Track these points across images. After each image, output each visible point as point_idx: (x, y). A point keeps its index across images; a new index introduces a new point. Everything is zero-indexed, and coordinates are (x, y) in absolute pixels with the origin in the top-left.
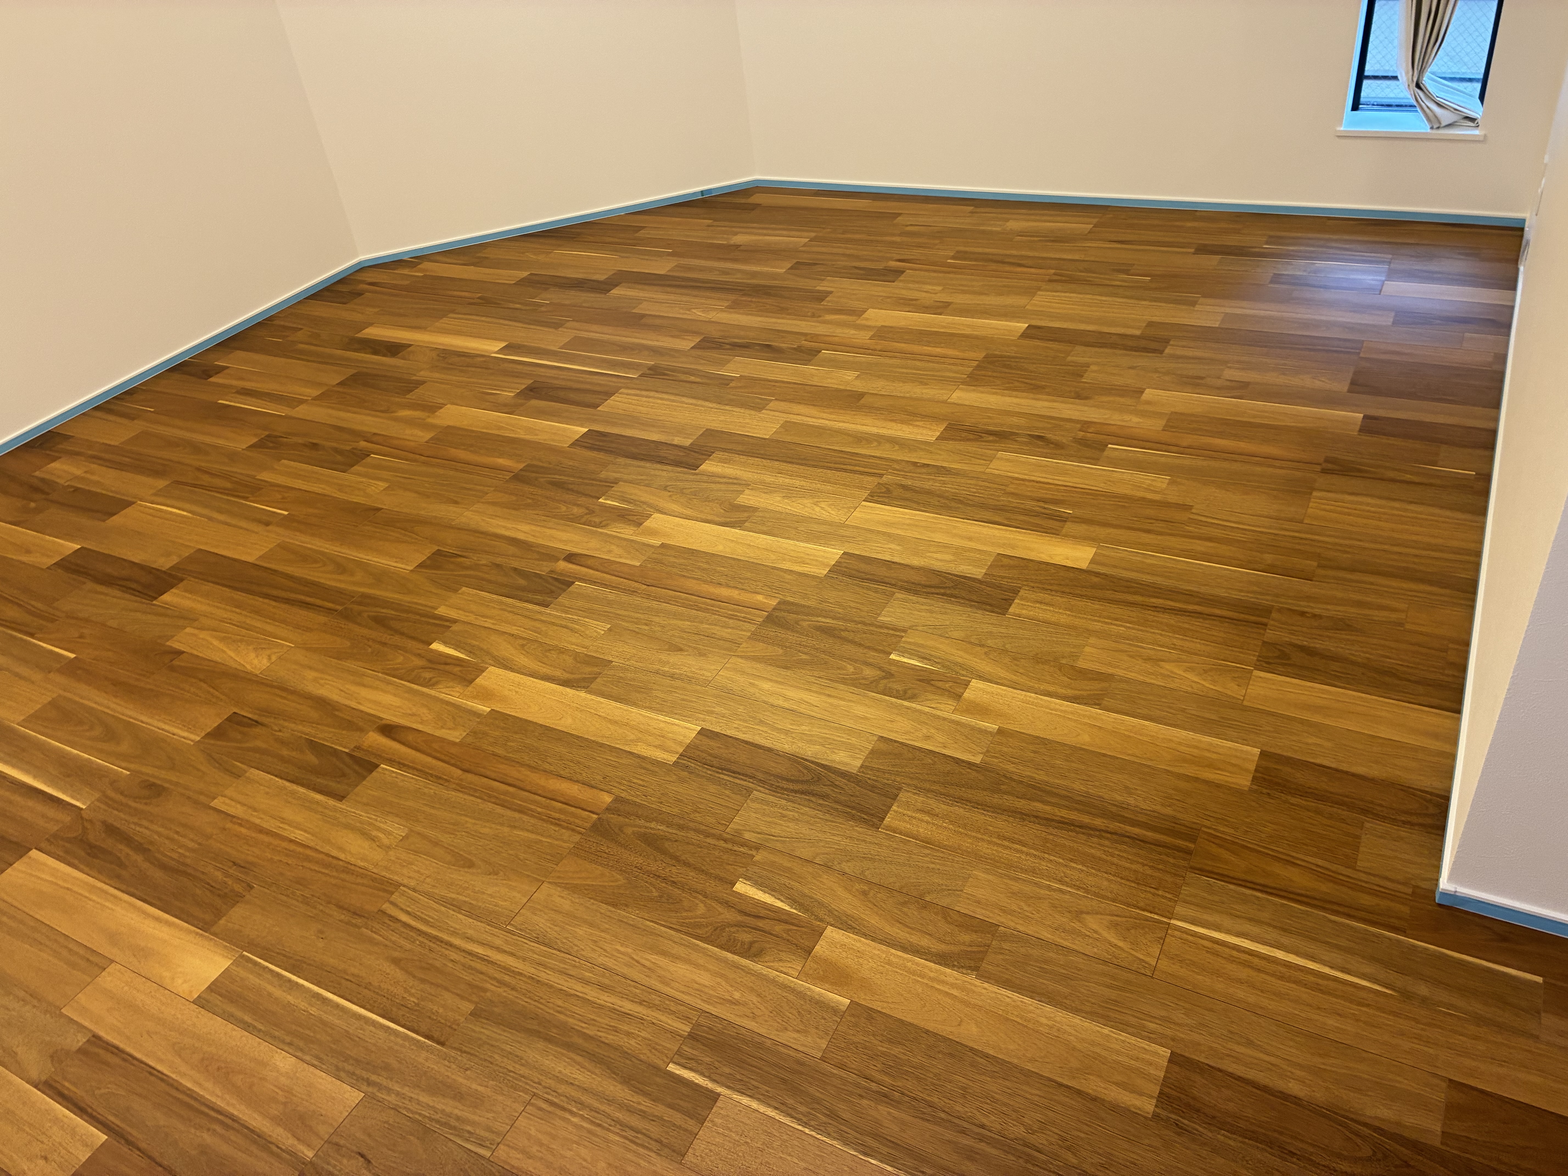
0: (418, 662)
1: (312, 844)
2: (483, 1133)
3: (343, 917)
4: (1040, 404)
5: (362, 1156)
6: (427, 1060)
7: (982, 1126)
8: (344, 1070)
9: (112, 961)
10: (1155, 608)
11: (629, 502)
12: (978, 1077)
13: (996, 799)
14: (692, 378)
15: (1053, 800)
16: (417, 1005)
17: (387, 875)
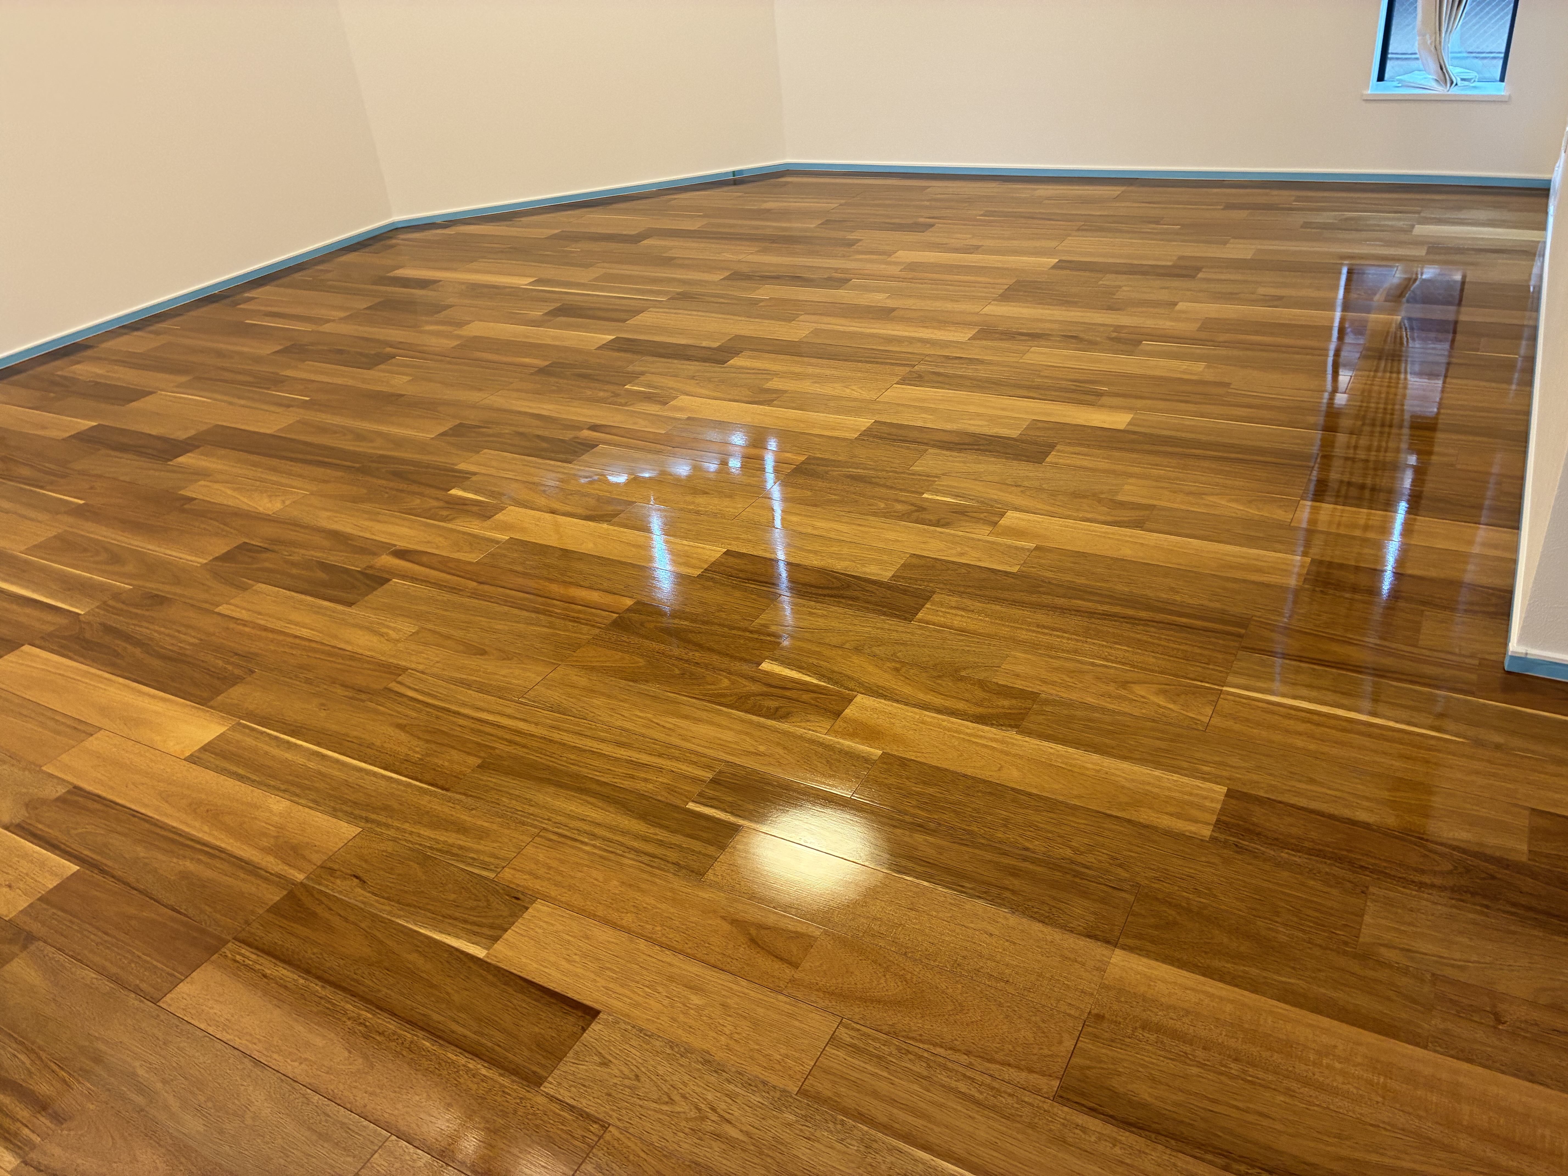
0: (435, 503)
1: (318, 639)
2: (487, 859)
3: (347, 693)
4: (1072, 314)
5: (357, 877)
6: (430, 802)
7: (1026, 849)
8: (342, 811)
9: (101, 729)
10: (1197, 457)
11: (656, 388)
12: (1021, 811)
13: (1034, 598)
14: (722, 300)
15: (1095, 598)
16: (422, 760)
17: (395, 662)
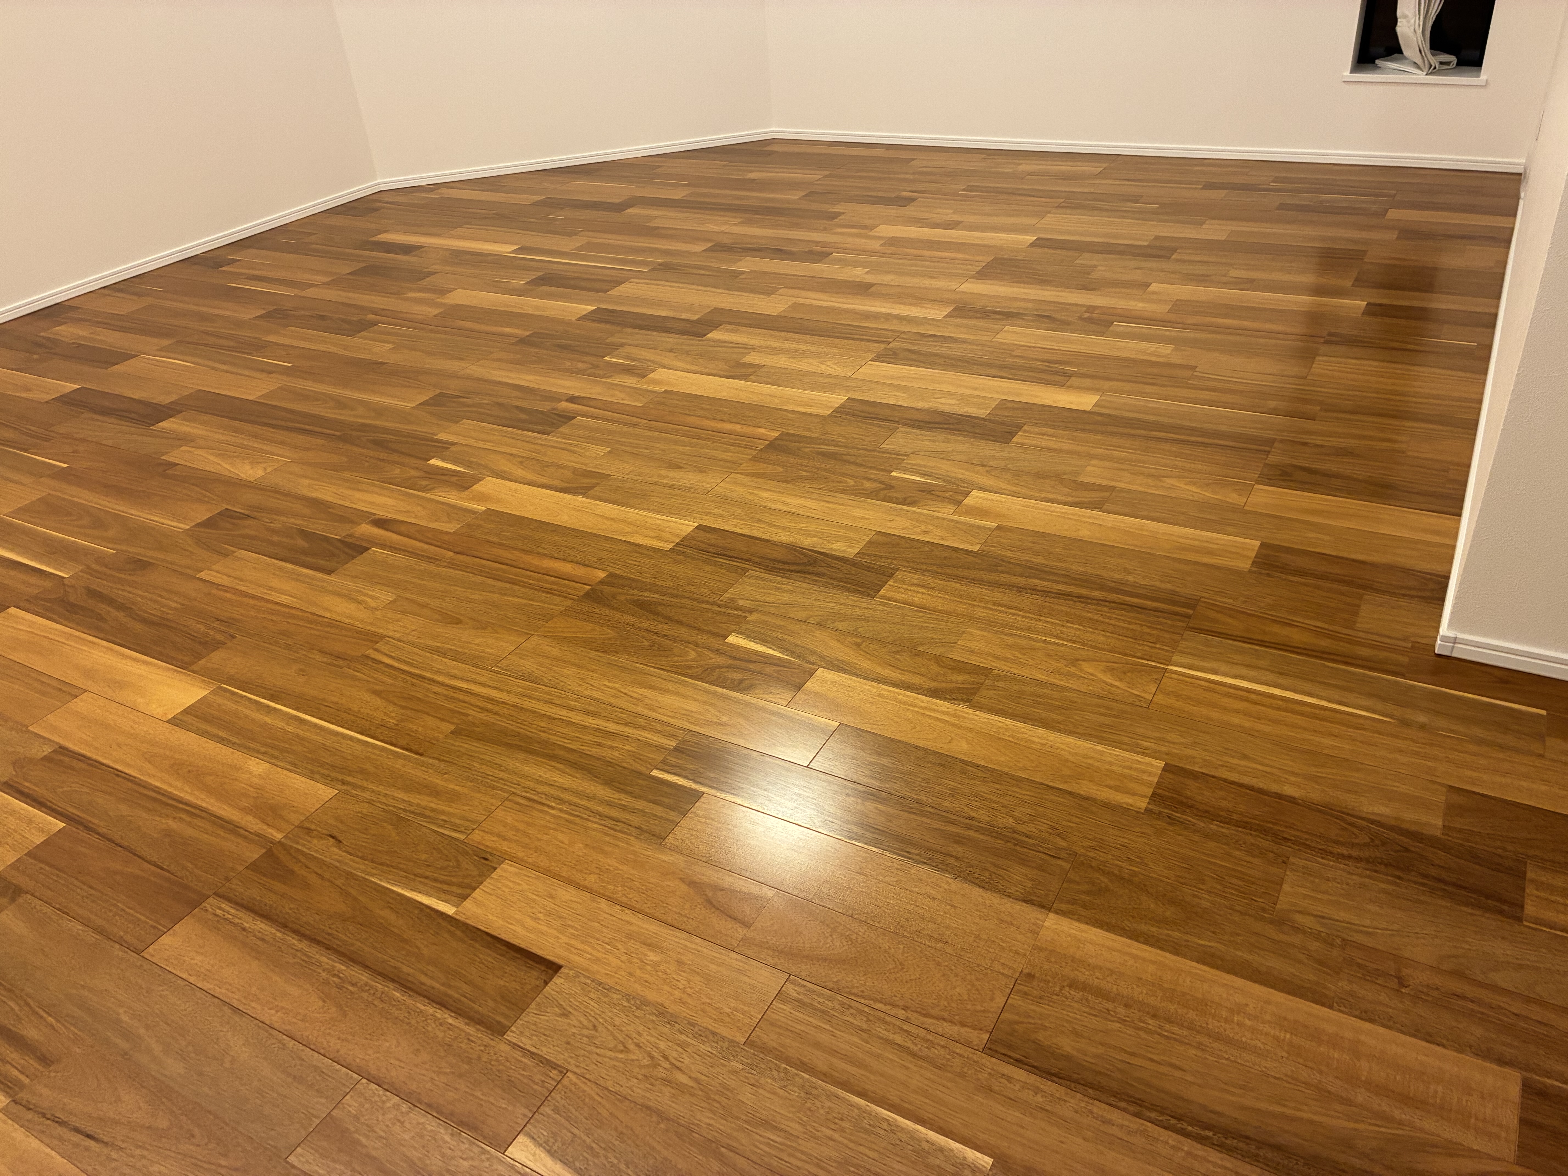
0: (414, 473)
1: (298, 606)
2: (458, 821)
3: (325, 660)
4: (1047, 293)
5: (333, 837)
6: (404, 766)
7: (971, 818)
8: (318, 773)
9: (86, 691)
10: (1159, 439)
11: (634, 360)
12: (968, 781)
13: (992, 577)
14: (703, 272)
15: (1051, 578)
16: (397, 725)
17: (373, 629)
